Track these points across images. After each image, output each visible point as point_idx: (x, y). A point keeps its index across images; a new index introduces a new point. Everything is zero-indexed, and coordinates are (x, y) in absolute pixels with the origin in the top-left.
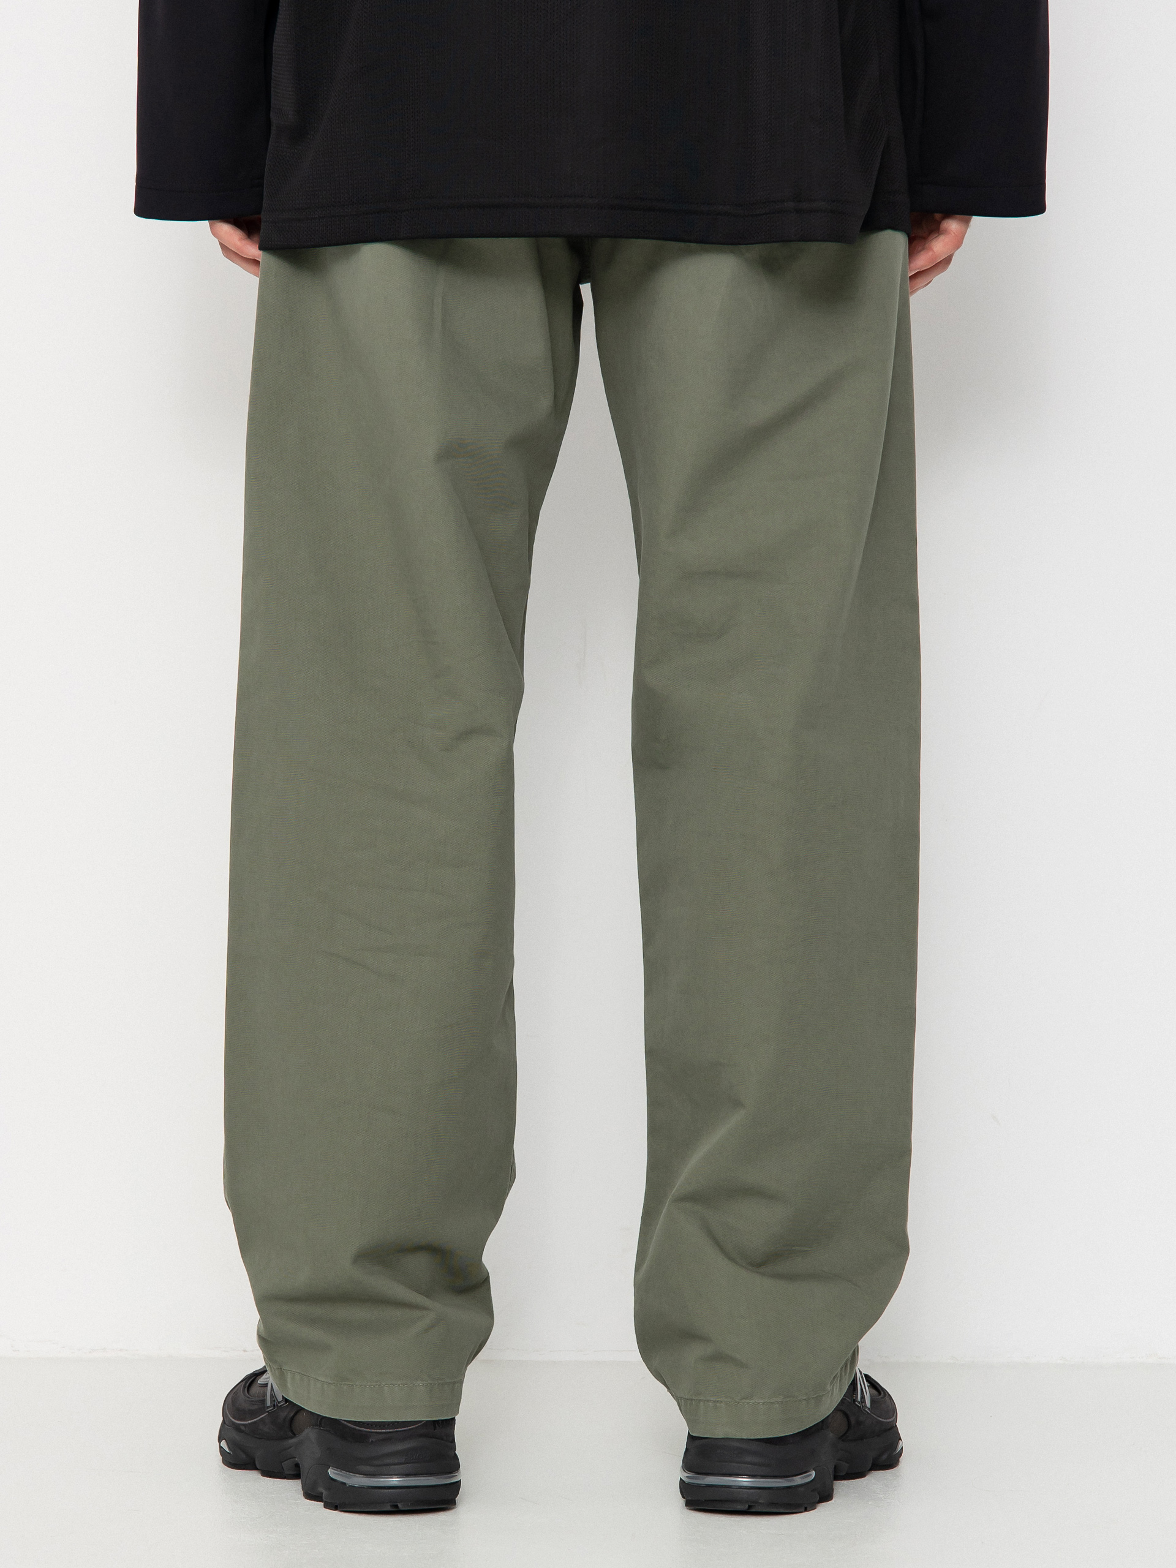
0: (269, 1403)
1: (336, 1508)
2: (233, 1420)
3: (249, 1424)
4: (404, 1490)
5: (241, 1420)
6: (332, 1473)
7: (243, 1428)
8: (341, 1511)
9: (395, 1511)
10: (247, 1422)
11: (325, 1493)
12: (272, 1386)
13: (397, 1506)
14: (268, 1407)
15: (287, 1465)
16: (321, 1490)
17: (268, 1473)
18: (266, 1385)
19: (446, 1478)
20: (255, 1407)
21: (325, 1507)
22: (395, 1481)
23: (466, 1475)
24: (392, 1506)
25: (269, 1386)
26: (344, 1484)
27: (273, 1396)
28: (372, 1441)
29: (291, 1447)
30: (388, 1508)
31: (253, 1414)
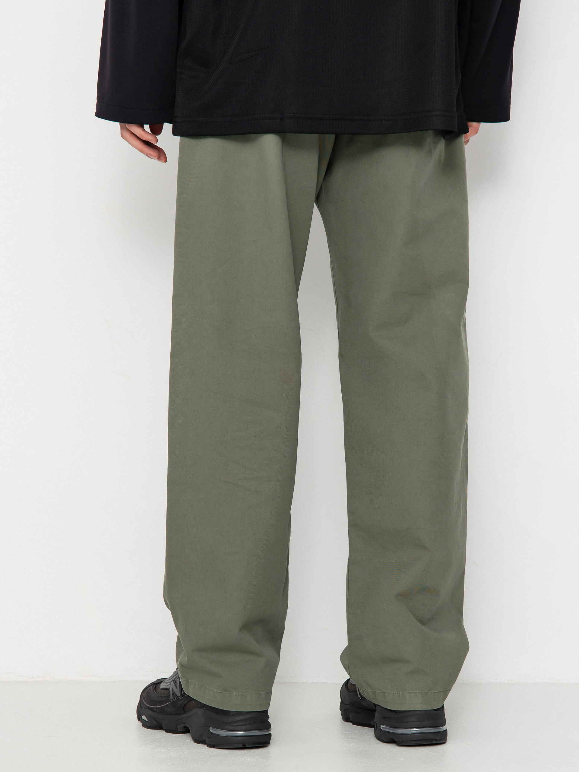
0: (171, 697)
1: (214, 747)
2: (149, 706)
3: (159, 707)
4: (246, 738)
5: (154, 706)
6: (211, 730)
7: (155, 709)
8: (216, 748)
9: (244, 747)
10: (158, 707)
11: (207, 740)
12: (173, 690)
13: (245, 745)
14: (172, 699)
15: (180, 727)
16: (205, 738)
17: (169, 731)
18: (169, 689)
19: (267, 731)
20: (163, 699)
21: (207, 747)
22: (240, 733)
23: (274, 731)
24: (243, 745)
25: (171, 690)
26: (218, 735)
27: (174, 694)
28: (232, 714)
29: (184, 718)
30: (241, 746)
31: (161, 703)
